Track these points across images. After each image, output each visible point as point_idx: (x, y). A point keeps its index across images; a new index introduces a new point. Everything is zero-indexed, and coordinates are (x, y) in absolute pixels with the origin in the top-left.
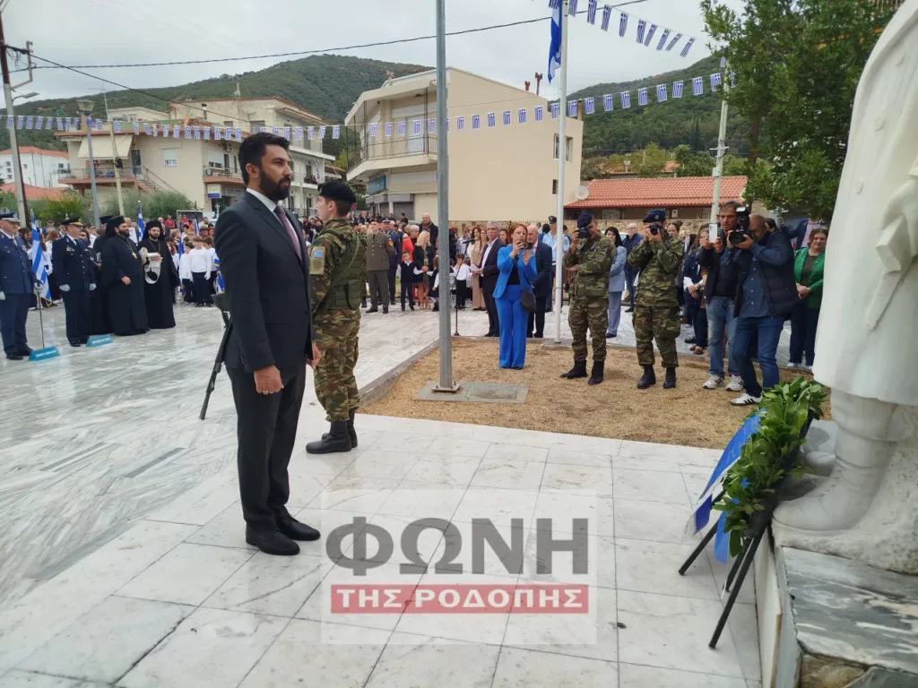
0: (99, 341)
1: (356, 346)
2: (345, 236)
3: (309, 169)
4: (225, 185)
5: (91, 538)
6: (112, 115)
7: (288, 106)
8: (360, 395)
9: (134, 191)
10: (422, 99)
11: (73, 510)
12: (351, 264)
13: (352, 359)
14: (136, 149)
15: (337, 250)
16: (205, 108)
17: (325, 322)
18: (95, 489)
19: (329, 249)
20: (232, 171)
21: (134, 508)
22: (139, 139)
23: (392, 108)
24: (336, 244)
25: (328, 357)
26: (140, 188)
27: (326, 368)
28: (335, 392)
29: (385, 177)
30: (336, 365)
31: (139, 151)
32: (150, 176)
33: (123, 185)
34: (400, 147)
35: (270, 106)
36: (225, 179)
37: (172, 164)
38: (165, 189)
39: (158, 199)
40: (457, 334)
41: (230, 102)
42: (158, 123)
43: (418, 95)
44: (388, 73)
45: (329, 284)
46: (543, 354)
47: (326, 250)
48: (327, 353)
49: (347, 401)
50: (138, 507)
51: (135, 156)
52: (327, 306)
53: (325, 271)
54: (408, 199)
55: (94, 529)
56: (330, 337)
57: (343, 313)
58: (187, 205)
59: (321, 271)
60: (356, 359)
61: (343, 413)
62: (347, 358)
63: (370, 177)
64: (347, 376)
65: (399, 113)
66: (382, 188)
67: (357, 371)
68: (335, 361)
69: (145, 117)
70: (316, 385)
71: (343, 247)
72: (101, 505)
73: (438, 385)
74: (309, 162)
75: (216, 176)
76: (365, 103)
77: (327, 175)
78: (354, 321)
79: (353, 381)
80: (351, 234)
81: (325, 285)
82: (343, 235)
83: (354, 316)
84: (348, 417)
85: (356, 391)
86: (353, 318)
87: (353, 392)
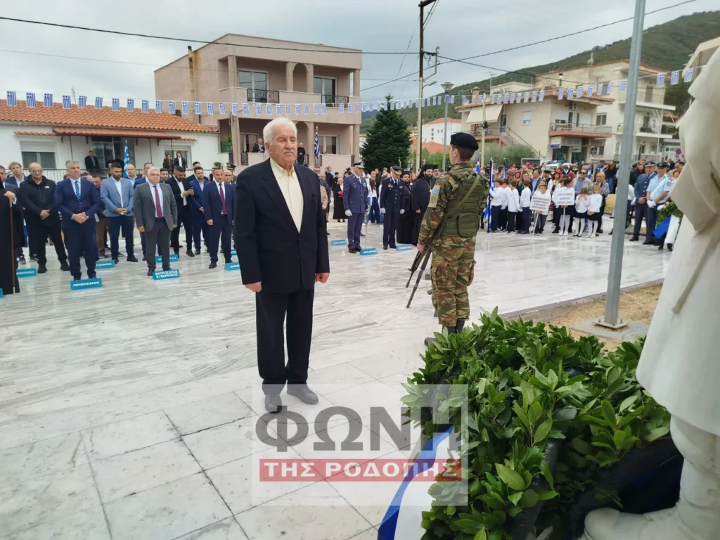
1: (472, 269)
3: (647, 119)
4: (565, 137)
6: (493, 90)
9: (496, 147)
12: (463, 200)
13: (466, 278)
14: (504, 114)
15: (449, 188)
16: (561, 77)
17: (437, 245)
19: (443, 187)
20: (574, 126)
22: (507, 107)
24: (449, 183)
25: (438, 273)
26: (502, 143)
27: (437, 281)
28: (443, 302)
30: (444, 280)
31: (506, 115)
32: (512, 134)
33: (487, 141)
35: (616, 68)
36: (566, 133)
37: (528, 123)
38: (519, 142)
39: (511, 150)
41: (582, 70)
42: (523, 92)
45: (442, 214)
47: (441, 188)
48: (437, 270)
49: (453, 310)
51: (503, 119)
52: (439, 233)
53: (437, 205)
56: (441, 258)
57: (453, 240)
58: (531, 154)
59: (434, 205)
60: (471, 278)
61: (448, 320)
62: (459, 277)
64: (459, 292)
68: (443, 277)
69: (516, 87)
71: (455, 186)
73: (602, 320)
74: (648, 114)
75: (559, 130)
76: (700, 53)
77: (664, 123)
78: (463, 247)
79: (465, 296)
80: (467, 176)
81: (437, 216)
82: (456, 176)
83: (464, 243)
84: (454, 324)
85: (466, 304)
86: (462, 245)
87: (463, 305)
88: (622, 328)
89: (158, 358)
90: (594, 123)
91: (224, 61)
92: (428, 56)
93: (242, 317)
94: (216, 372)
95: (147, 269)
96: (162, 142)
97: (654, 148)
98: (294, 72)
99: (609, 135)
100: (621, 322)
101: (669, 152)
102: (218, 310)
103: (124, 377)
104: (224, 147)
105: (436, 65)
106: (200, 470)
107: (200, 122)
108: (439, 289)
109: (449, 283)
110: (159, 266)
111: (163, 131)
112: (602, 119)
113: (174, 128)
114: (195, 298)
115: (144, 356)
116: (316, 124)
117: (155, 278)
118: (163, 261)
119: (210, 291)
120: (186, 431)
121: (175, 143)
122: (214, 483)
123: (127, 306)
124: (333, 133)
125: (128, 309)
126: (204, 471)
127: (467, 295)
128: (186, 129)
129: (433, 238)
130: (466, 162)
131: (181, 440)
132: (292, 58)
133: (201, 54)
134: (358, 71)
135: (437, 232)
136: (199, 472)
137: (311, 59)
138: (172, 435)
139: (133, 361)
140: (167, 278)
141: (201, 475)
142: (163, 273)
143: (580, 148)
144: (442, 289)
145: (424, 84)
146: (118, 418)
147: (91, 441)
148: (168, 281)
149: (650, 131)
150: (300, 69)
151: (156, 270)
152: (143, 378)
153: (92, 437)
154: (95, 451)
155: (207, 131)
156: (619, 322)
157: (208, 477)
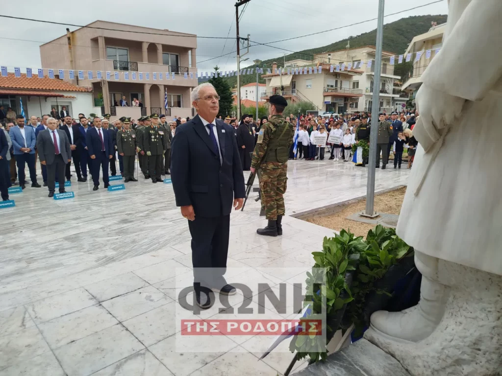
1: (286, 182)
2: (276, 123)
3: (383, 85)
4: (334, 97)
6: (286, 64)
9: (291, 102)
12: (278, 139)
13: (282, 189)
14: (294, 80)
16: (329, 56)
17: (264, 168)
19: (266, 130)
20: (339, 89)
22: (295, 77)
23: (433, 44)
24: (270, 127)
25: (264, 186)
26: (293, 100)
27: (264, 192)
28: (269, 205)
30: (269, 191)
31: (295, 82)
32: (299, 94)
35: (364, 51)
36: (334, 93)
37: (309, 87)
38: (304, 99)
39: (299, 105)
41: (343, 52)
42: (305, 66)
44: (433, 22)
45: (266, 148)
49: (275, 210)
51: (293, 84)
52: (265, 160)
53: (263, 142)
56: (266, 176)
58: (313, 108)
59: (261, 142)
61: (272, 216)
62: (277, 188)
64: (278, 198)
68: (268, 188)
69: (301, 63)
71: (274, 129)
73: (364, 212)
74: (384, 81)
75: (330, 93)
76: (415, 43)
77: (394, 87)
78: (280, 168)
79: (282, 200)
80: (281, 123)
81: (263, 149)
82: (274, 123)
83: (280, 166)
84: (275, 219)
85: (283, 206)
86: (279, 167)
87: (281, 206)
88: (377, 217)
89: (69, 254)
90: (352, 87)
91: (95, 40)
92: (242, 40)
93: (126, 223)
94: (114, 261)
95: (48, 192)
96: (49, 99)
97: (388, 103)
98: (147, 49)
99: (361, 95)
100: (376, 214)
101: (398, 106)
102: (107, 219)
103: (46, 268)
104: (97, 102)
105: (249, 46)
106: (118, 322)
107: (78, 84)
108: (266, 196)
109: (272, 192)
110: (57, 190)
111: (50, 90)
112: (356, 85)
113: (58, 89)
114: (89, 211)
115: (58, 253)
116: (165, 86)
117: (55, 199)
118: (60, 186)
119: (100, 206)
120: (103, 299)
121: (59, 100)
122: (129, 329)
123: (38, 219)
124: (179, 93)
125: (39, 221)
126: (120, 323)
127: (283, 199)
128: (68, 89)
129: (260, 163)
130: (280, 114)
131: (100, 305)
132: (147, 39)
133: (77, 35)
134: (193, 50)
135: (263, 159)
136: (118, 324)
137: (160, 40)
138: (93, 302)
139: (51, 257)
140: (65, 198)
141: (119, 326)
142: (61, 194)
143: (343, 104)
144: (268, 196)
145: (241, 60)
146: (50, 295)
147: (34, 311)
148: (66, 200)
149: (386, 92)
150: (152, 47)
151: (55, 193)
152: (60, 268)
153: (33, 308)
154: (38, 317)
155: (83, 90)
156: (374, 213)
157: (124, 326)
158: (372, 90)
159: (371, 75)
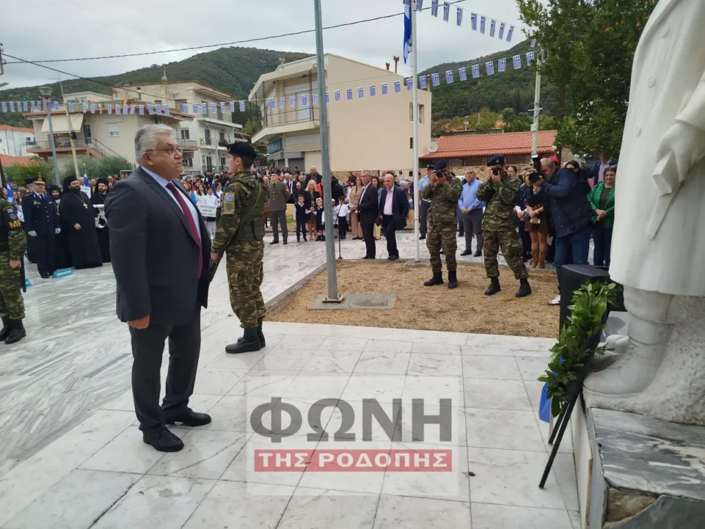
0: (62, 274)
1: (262, 269)
2: (250, 184)
3: (222, 135)
5: (59, 425)
7: (204, 88)
8: (266, 307)
9: (87, 157)
10: (308, 78)
11: (45, 405)
12: (254, 206)
13: (259, 279)
14: (87, 124)
15: (244, 195)
16: (139, 91)
17: (237, 251)
18: (61, 387)
19: (238, 194)
21: (93, 401)
23: (285, 86)
24: (243, 190)
25: (240, 278)
26: (91, 154)
27: (238, 287)
29: (281, 140)
30: (247, 284)
31: (89, 126)
32: (98, 144)
33: (78, 152)
34: (292, 116)
35: (190, 88)
37: (115, 135)
38: (110, 154)
39: (105, 162)
40: (340, 258)
41: (159, 86)
42: (103, 103)
43: (304, 76)
44: (280, 59)
45: (239, 221)
46: (407, 271)
47: (236, 195)
48: (239, 275)
49: (256, 311)
50: (96, 400)
51: (86, 130)
52: (238, 239)
53: (235, 212)
54: (299, 156)
55: (62, 419)
56: (240, 262)
57: (251, 244)
58: (128, 166)
59: (232, 212)
60: (261, 279)
62: (255, 279)
63: (269, 140)
64: (256, 293)
65: (290, 90)
66: (278, 148)
67: (263, 289)
69: (93, 100)
70: (231, 300)
71: (249, 192)
72: (66, 401)
73: (328, 297)
74: (222, 130)
76: (263, 82)
77: (236, 139)
80: (254, 182)
81: (236, 222)
82: (248, 183)
87: (261, 304)
90: (180, 137)
99: (196, 148)
100: (340, 296)
112: (186, 133)
135: (235, 238)
156: (338, 296)
158: (209, 142)
159: (204, 121)
